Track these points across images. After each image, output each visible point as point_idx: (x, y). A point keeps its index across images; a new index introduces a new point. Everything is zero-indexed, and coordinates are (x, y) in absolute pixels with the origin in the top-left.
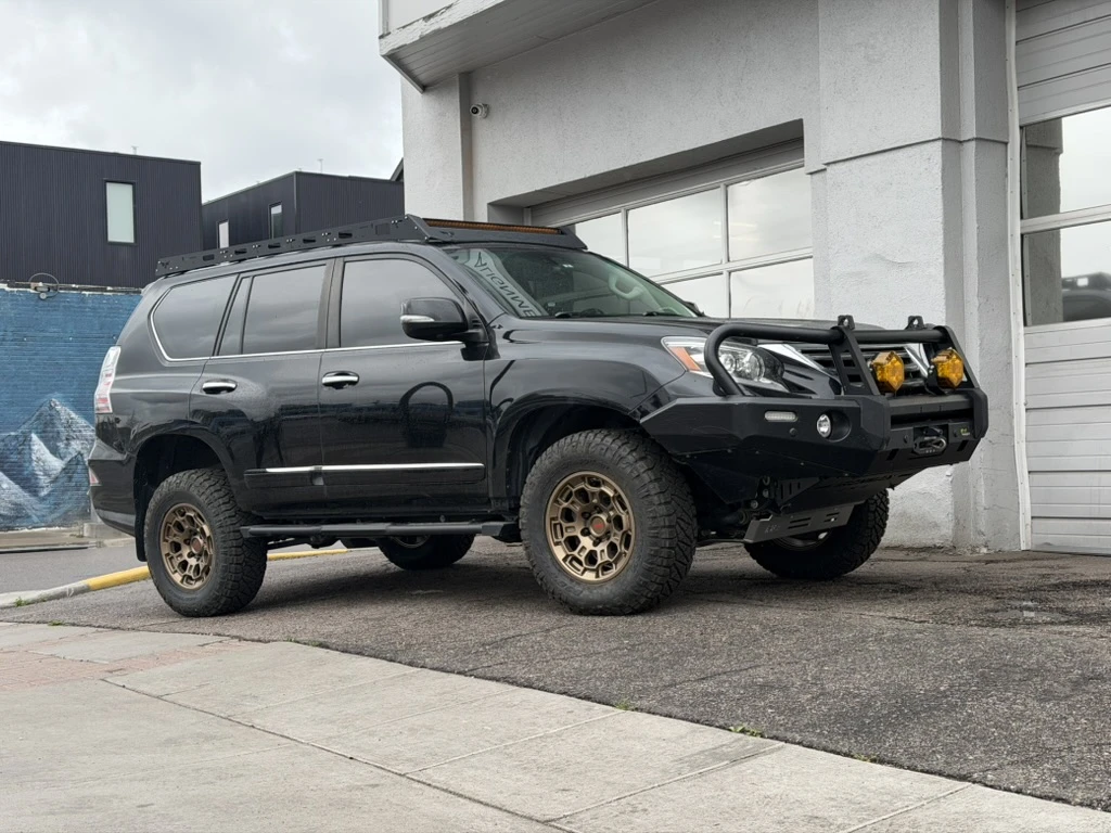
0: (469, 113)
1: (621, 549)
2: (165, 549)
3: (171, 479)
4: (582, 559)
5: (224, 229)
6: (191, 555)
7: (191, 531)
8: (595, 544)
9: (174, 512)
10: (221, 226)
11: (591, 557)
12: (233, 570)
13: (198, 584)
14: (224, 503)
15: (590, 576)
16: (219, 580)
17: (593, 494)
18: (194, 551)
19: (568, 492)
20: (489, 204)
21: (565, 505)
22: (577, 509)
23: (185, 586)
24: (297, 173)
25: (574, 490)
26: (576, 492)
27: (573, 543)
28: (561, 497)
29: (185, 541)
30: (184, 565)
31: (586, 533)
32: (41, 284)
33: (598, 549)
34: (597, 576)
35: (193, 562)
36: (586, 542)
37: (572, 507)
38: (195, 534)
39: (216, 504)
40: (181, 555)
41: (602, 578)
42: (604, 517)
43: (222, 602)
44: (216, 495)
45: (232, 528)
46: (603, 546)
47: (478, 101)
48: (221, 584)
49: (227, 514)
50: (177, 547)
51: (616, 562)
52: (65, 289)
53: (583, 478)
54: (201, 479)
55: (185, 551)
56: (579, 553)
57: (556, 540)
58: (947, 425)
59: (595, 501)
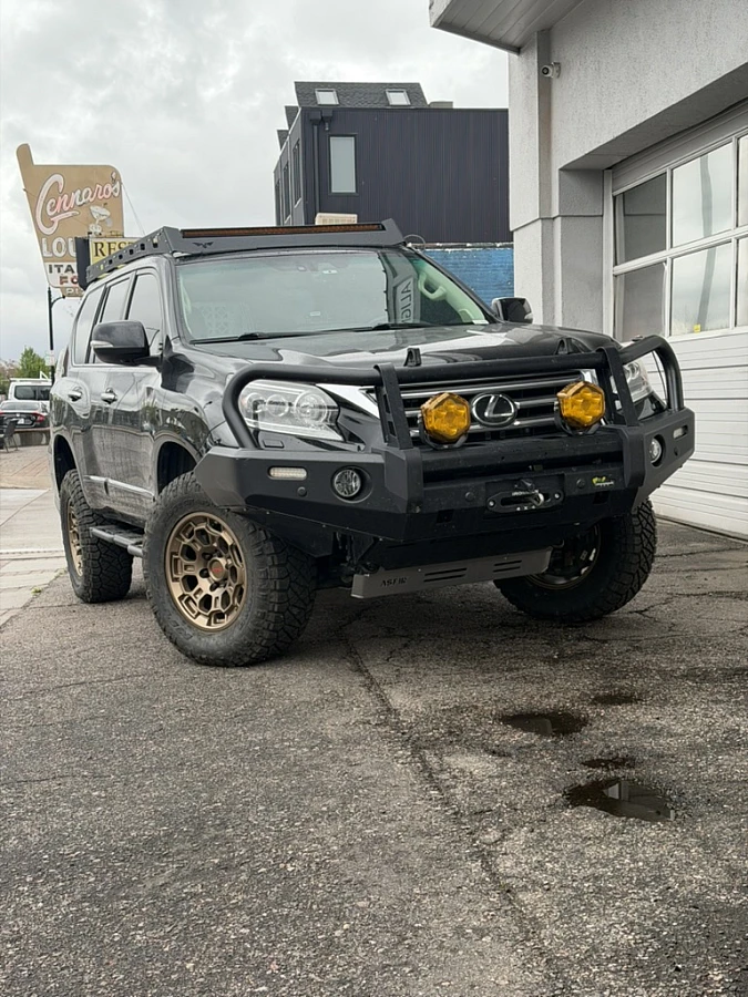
1: (234, 601)
4: (198, 601)
8: (212, 589)
11: (206, 602)
15: (202, 621)
17: (213, 537)
19: (190, 530)
21: (187, 541)
22: (198, 548)
25: (196, 529)
26: (197, 531)
27: (191, 582)
28: (184, 532)
31: (205, 574)
33: (214, 595)
34: (209, 624)
36: (204, 585)
37: (192, 545)
41: (214, 626)
42: (222, 561)
46: (218, 593)
51: (228, 612)
53: (205, 519)
56: (195, 595)
57: (175, 576)
58: (563, 475)
59: (215, 545)
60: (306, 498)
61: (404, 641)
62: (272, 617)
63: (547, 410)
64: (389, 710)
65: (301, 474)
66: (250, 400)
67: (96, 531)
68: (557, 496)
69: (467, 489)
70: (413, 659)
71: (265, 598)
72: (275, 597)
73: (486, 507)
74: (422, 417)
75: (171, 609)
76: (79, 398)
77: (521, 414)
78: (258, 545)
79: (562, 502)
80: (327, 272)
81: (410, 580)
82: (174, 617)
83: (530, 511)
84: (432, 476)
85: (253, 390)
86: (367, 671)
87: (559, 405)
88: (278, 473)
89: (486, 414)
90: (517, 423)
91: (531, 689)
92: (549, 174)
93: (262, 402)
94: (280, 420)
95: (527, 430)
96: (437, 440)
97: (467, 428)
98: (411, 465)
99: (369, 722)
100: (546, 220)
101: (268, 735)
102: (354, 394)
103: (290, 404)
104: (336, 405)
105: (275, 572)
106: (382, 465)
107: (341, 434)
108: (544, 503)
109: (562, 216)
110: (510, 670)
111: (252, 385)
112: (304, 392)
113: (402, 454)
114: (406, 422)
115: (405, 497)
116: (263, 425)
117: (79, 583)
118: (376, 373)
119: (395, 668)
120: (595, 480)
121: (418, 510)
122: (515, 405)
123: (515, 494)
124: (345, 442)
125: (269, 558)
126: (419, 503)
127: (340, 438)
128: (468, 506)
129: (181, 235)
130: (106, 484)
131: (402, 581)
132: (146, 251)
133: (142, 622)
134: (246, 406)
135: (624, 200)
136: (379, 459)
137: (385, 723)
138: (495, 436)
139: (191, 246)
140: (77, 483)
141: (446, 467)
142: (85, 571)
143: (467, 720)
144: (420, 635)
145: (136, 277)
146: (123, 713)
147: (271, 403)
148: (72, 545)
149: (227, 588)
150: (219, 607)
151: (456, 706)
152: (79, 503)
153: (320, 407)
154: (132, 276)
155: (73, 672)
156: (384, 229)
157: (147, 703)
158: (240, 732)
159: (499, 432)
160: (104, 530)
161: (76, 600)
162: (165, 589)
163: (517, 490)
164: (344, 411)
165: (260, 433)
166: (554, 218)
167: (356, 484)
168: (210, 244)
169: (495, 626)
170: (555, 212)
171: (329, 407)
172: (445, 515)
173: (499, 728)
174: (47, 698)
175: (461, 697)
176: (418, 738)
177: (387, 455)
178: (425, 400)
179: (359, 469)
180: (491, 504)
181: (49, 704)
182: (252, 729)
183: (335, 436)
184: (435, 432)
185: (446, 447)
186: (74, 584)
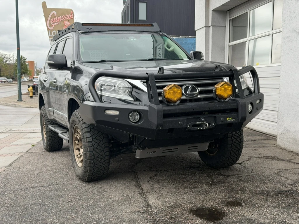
58: (216, 116)
60: (118, 122)
61: (155, 173)
63: (211, 91)
64: (148, 205)
65: (117, 113)
66: (100, 84)
67: (50, 127)
68: (213, 124)
69: (179, 121)
70: (158, 182)
73: (187, 128)
74: (164, 93)
76: (46, 81)
77: (201, 93)
79: (215, 126)
80: (132, 40)
81: (157, 152)
83: (203, 130)
84: (166, 115)
85: (101, 80)
86: (141, 186)
87: (215, 90)
88: (108, 112)
89: (188, 92)
90: (199, 96)
91: (202, 197)
92: (209, 12)
93: (104, 85)
94: (111, 92)
95: (202, 99)
96: (169, 102)
97: (181, 98)
98: (159, 111)
99: (140, 212)
100: (207, 27)
101: (100, 216)
102: (138, 83)
103: (115, 86)
104: (131, 87)
106: (147, 110)
107: (133, 98)
108: (208, 127)
109: (212, 26)
110: (194, 188)
111: (101, 78)
112: (120, 82)
113: (155, 107)
114: (157, 95)
115: (156, 123)
116: (104, 94)
117: (45, 144)
118: (147, 76)
119: (151, 186)
120: (228, 119)
121: (161, 128)
122: (198, 90)
123: (198, 123)
124: (134, 101)
126: (161, 126)
127: (132, 99)
128: (180, 127)
129: (82, 25)
130: (53, 111)
131: (154, 152)
132: (70, 31)
133: (64, 161)
134: (98, 86)
135: (233, 21)
136: (146, 108)
137: (146, 212)
138: (191, 101)
139: (85, 29)
140: (45, 110)
141: (172, 112)
142: (47, 141)
143: (178, 211)
144: (161, 171)
145: (66, 39)
146: (47, 201)
147: (107, 85)
148: (44, 131)
151: (174, 205)
152: (45, 117)
153: (126, 88)
154: (65, 39)
155: (34, 182)
156: (153, 26)
157: (57, 198)
158: (90, 214)
159: (192, 99)
160: (53, 127)
161: (44, 150)
163: (198, 121)
164: (135, 90)
165: (103, 96)
166: (210, 27)
167: (137, 117)
168: (91, 28)
169: (188, 168)
170: (210, 24)
171: (129, 88)
172: (171, 130)
173: (190, 217)
174: (21, 193)
175: (176, 200)
176: (159, 220)
177: (150, 107)
178: (164, 86)
179: (139, 112)
180: (189, 126)
181: (21, 196)
182: (95, 213)
183: (131, 99)
184: (168, 98)
185: (172, 104)
186: (44, 145)
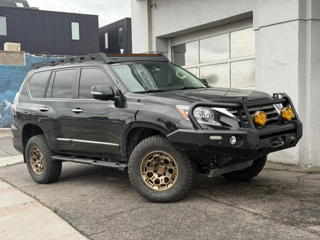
0: (150, 6)
1: (171, 181)
2: (31, 160)
3: (32, 138)
4: (153, 181)
5: (106, 35)
6: (39, 163)
7: (38, 155)
8: (159, 176)
9: (33, 149)
10: (106, 34)
11: (157, 182)
12: (49, 170)
13: (40, 173)
14: (46, 148)
15: (156, 188)
16: (45, 173)
17: (162, 159)
18: (40, 162)
20: (157, 37)
21: (149, 161)
23: (37, 173)
24: (127, 18)
25: (153, 156)
27: (150, 175)
28: (148, 158)
29: (37, 158)
30: (37, 166)
31: (155, 171)
32: (45, 55)
33: (160, 178)
34: (159, 188)
35: (39, 165)
36: (155, 175)
37: (152, 162)
38: (40, 156)
39: (44, 148)
40: (36, 163)
41: (161, 189)
42: (164, 167)
43: (47, 180)
44: (44, 145)
45: (49, 156)
46: (162, 178)
47: (153, 3)
48: (46, 174)
49: (47, 151)
50: (35, 160)
51: (167, 184)
52: (52, 56)
53: (159, 153)
54: (40, 139)
55: (37, 161)
56: (152, 179)
57: (143, 173)
58: (285, 136)
59: (162, 161)
60: (222, 146)
62: (189, 185)
67: (56, 158)
69: (266, 141)
71: (187, 179)
72: (191, 178)
74: (254, 118)
75: (143, 184)
78: (185, 161)
82: (144, 187)
83: (278, 147)
84: (261, 137)
87: (281, 114)
97: (265, 122)
98: (257, 134)
100: (150, 52)
103: (203, 115)
104: (219, 114)
105: (191, 170)
106: (246, 134)
109: (157, 52)
112: (208, 111)
113: (254, 131)
115: (255, 144)
120: (291, 137)
121: (257, 148)
123: (276, 142)
124: (223, 127)
125: (189, 166)
126: (257, 146)
127: (220, 125)
128: (266, 146)
129: (107, 56)
136: (245, 132)
149: (166, 176)
150: (164, 183)
162: (140, 177)
163: (276, 141)
166: (153, 52)
170: (154, 50)
172: (261, 150)
177: (247, 131)
180: (270, 145)
